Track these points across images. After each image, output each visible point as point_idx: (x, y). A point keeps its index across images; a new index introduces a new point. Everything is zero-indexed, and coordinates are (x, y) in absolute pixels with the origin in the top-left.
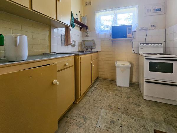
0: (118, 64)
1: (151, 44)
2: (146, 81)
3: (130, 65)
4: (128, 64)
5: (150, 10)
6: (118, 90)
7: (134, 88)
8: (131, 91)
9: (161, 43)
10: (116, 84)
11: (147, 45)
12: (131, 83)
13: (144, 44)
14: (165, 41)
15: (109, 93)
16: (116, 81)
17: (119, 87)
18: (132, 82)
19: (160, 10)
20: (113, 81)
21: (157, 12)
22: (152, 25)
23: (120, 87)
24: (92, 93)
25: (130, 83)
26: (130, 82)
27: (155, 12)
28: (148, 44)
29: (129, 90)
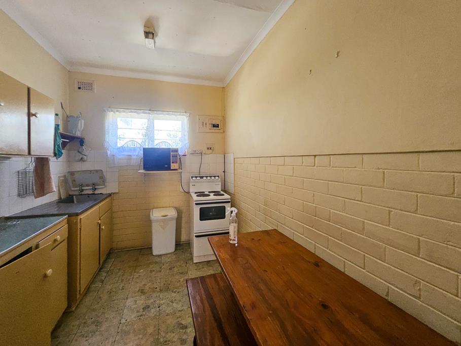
0: (156, 215)
1: (207, 177)
2: (196, 236)
3: (176, 215)
4: (173, 213)
5: (206, 124)
6: (156, 263)
7: (182, 250)
8: (176, 258)
9: (218, 176)
10: (152, 253)
11: (202, 180)
12: (178, 244)
13: (197, 177)
14: (224, 172)
15: (138, 272)
16: (151, 248)
17: (157, 257)
18: (180, 242)
19: (218, 127)
20: (146, 249)
21: (215, 128)
22: (209, 147)
23: (160, 256)
24: (102, 282)
25: (176, 244)
26: (176, 242)
27: (213, 128)
28: (202, 177)
29: (174, 257)
